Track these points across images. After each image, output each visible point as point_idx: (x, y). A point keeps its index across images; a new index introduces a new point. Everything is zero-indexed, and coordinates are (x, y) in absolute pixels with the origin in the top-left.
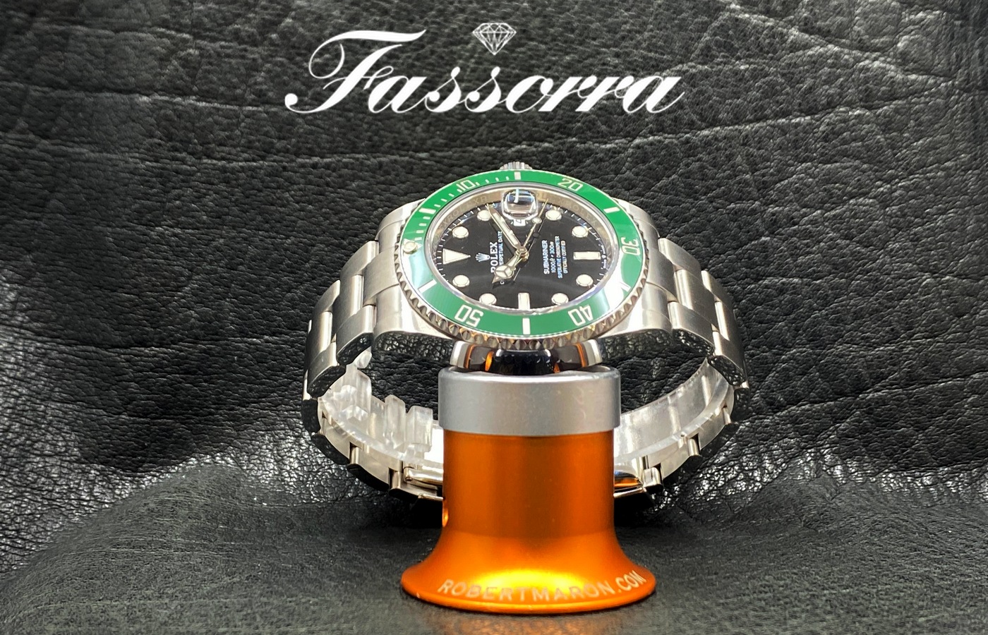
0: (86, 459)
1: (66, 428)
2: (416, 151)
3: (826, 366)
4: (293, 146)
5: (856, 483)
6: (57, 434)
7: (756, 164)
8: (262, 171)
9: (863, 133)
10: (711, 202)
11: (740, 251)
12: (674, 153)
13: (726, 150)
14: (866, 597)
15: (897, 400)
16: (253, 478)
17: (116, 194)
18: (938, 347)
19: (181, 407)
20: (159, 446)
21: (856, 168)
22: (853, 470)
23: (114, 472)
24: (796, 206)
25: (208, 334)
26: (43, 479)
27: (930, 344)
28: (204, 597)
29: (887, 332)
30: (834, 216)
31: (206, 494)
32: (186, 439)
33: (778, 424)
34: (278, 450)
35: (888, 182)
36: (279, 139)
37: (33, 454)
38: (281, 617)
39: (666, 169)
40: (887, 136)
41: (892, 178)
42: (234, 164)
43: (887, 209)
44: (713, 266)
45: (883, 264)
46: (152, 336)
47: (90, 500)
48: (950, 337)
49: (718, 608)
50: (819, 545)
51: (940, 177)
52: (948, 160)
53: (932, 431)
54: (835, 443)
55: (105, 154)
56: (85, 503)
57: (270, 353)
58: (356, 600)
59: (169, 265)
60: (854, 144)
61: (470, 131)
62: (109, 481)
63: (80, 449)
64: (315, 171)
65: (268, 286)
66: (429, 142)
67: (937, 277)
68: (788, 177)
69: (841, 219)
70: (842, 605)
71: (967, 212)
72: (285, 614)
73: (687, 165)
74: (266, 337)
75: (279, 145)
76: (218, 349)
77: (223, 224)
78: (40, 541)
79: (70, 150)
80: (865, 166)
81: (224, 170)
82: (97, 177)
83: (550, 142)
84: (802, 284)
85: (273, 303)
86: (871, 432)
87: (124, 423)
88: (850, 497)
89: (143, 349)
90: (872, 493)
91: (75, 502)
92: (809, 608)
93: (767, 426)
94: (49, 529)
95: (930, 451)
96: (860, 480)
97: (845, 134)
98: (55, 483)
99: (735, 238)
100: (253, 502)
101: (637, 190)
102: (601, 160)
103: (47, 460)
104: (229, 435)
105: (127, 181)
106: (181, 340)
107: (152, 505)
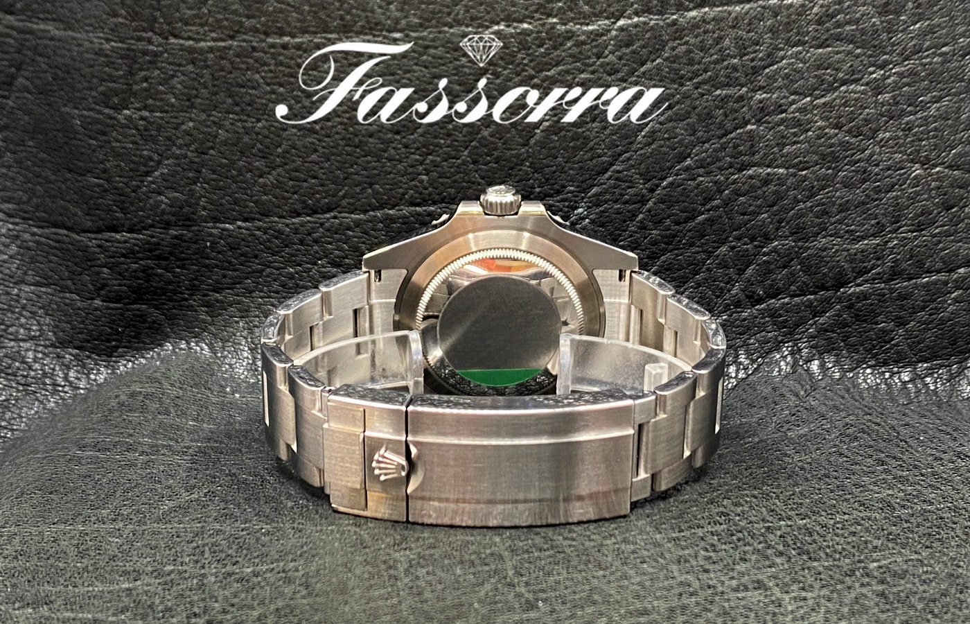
0: (60, 343)
1: (41, 312)
2: (390, 31)
3: (808, 259)
4: (263, 25)
5: (832, 379)
6: (31, 318)
7: (745, 49)
8: (231, 52)
9: (858, 15)
10: (697, 88)
11: (724, 140)
12: (660, 36)
13: (714, 32)
14: (821, 531)
15: (879, 295)
16: (227, 366)
17: (82, 75)
18: (924, 241)
19: (155, 293)
20: (133, 331)
21: (850, 53)
22: (830, 366)
23: (89, 357)
24: (785, 92)
25: (179, 221)
26: (17, 364)
27: (916, 238)
28: (159, 521)
29: (872, 225)
30: (824, 104)
31: (178, 385)
32: (160, 324)
33: (756, 317)
34: (251, 338)
35: (882, 67)
36: (248, 17)
37: (7, 339)
38: (230, 552)
39: (651, 52)
40: (883, 19)
41: (886, 63)
42: (202, 44)
43: (879, 97)
44: (696, 156)
45: (872, 155)
46: (122, 222)
47: (65, 385)
48: (937, 231)
49: (669, 545)
50: (786, 455)
51: (936, 63)
52: (945, 45)
53: (912, 327)
54: (813, 337)
55: (70, 33)
56: (60, 389)
57: (243, 240)
58: (309, 528)
59: (137, 149)
60: (848, 28)
61: (445, 10)
62: (84, 366)
63: (55, 333)
64: (285, 52)
65: (239, 171)
66: (404, 22)
67: (927, 169)
68: (777, 62)
69: (830, 107)
70: (795, 544)
71: (963, 100)
72: (234, 547)
73: (673, 49)
74: (239, 223)
75: (248, 23)
76: (190, 235)
77: (193, 106)
78: (15, 427)
79: (35, 27)
80: (859, 51)
81: (191, 50)
82: (63, 57)
83: (530, 23)
84: (787, 174)
85: (244, 189)
86: (850, 327)
87: (96, 309)
88: (825, 396)
89: (113, 234)
90: (848, 390)
91: (49, 387)
92: (760, 546)
93: (745, 320)
94: (24, 415)
95: (910, 346)
96: (837, 375)
97: (838, 17)
98: (30, 368)
99: (721, 126)
100: (226, 393)
101: (620, 75)
102: (583, 43)
103: (21, 344)
104: (204, 321)
105: (92, 62)
106: (152, 226)
107: (123, 398)
